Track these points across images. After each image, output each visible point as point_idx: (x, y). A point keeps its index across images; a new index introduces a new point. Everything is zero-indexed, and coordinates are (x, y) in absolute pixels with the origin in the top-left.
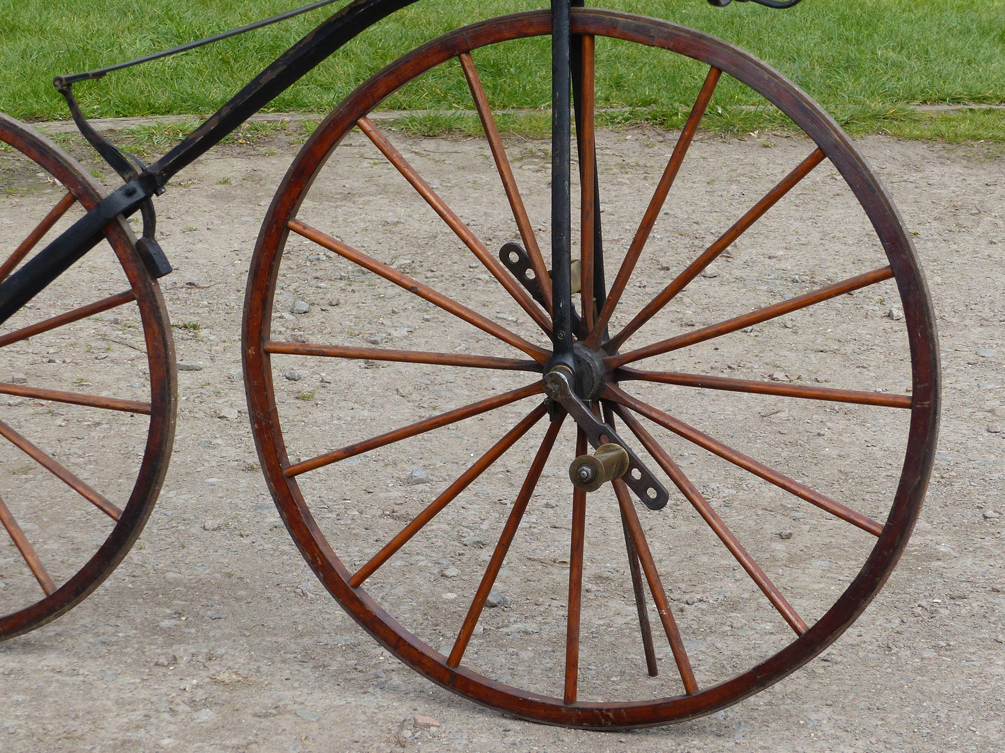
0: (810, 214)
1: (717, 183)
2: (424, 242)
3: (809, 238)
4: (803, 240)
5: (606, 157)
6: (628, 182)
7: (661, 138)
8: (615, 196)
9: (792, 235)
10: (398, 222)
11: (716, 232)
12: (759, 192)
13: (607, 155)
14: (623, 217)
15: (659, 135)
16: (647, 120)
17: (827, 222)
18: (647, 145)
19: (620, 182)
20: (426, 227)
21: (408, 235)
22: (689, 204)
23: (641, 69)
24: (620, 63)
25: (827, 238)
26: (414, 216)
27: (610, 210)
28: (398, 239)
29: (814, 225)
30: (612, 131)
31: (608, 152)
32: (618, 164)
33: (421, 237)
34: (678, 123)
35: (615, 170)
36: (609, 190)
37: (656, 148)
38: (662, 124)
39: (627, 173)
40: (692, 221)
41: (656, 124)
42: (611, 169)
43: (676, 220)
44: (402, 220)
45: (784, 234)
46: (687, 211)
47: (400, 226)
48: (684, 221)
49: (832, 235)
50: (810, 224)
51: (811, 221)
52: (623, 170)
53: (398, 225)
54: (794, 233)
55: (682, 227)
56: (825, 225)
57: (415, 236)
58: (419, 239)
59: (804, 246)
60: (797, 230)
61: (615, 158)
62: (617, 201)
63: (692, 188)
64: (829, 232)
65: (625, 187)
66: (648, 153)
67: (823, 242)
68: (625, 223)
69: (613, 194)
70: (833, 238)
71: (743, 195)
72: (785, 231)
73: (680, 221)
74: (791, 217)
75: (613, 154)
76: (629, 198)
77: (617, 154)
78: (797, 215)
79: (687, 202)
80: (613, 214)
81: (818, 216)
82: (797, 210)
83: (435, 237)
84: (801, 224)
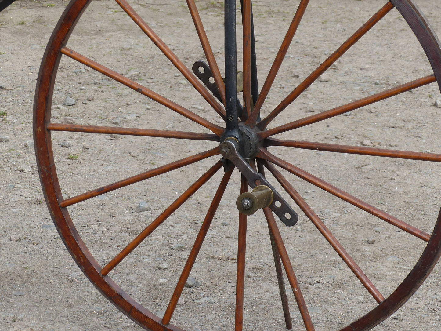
0: (386, 42)
1: (328, 23)
2: (146, 61)
3: (386, 57)
4: (382, 58)
5: (259, 7)
6: (273, 22)
8: (265, 31)
9: (375, 55)
10: (130, 48)
11: (328, 54)
12: (354, 28)
14: (270, 44)
17: (396, 47)
19: (268, 23)
20: (147, 51)
21: (136, 57)
22: (311, 36)
25: (396, 57)
26: (140, 45)
27: (262, 40)
28: (130, 59)
29: (389, 49)
31: (260, 4)
32: (266, 12)
33: (144, 57)
35: (265, 15)
36: (261, 28)
39: (272, 17)
40: (312, 47)
42: (263, 15)
43: (303, 46)
44: (132, 47)
45: (370, 55)
46: (309, 41)
47: (132, 51)
48: (308, 47)
49: (400, 55)
50: (386, 48)
51: (387, 46)
52: (270, 15)
53: (130, 50)
54: (376, 54)
55: (307, 50)
56: (395, 49)
57: (141, 57)
58: (143, 58)
59: (382, 62)
60: (378, 52)
61: (265, 8)
62: (266, 34)
63: (313, 26)
64: (398, 53)
65: (271, 26)
66: (286, 4)
67: (394, 59)
68: (271, 48)
69: (264, 30)
70: (400, 56)
71: (344, 30)
72: (370, 53)
73: (305, 47)
74: (374, 44)
75: (264, 5)
76: (273, 32)
77: (266, 5)
78: (378, 42)
79: (310, 35)
80: (263, 43)
81: (391, 43)
82: (378, 40)
83: (153, 57)
84: (380, 48)
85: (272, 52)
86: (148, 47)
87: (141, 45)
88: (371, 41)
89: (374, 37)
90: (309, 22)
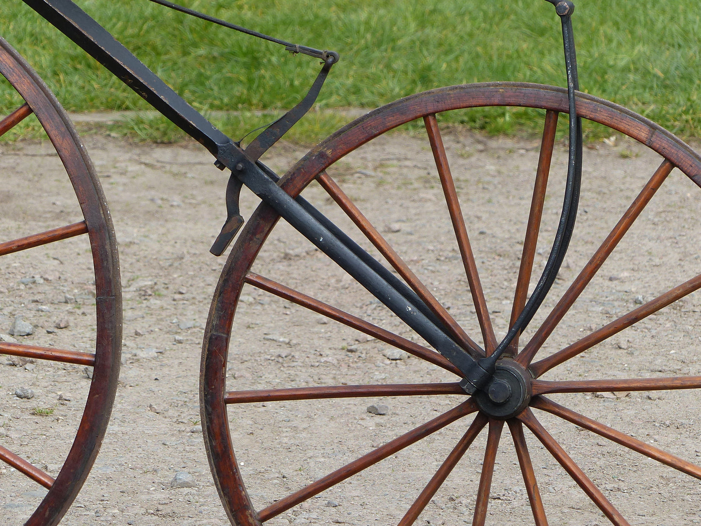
0: (671, 233)
1: (552, 199)
2: (168, 264)
3: (665, 259)
4: (657, 261)
5: (405, 171)
6: (433, 198)
7: (480, 147)
8: (416, 214)
9: (644, 256)
10: (131, 243)
11: (544, 253)
12: (607, 210)
13: (406, 167)
14: (425, 237)
15: (479, 142)
16: (462, 122)
17: (692, 242)
18: (462, 156)
19: (423, 198)
20: (168, 248)
21: (145, 257)
22: (512, 223)
23: (457, 59)
24: (427, 50)
25: (688, 258)
26: (152, 236)
27: (409, 229)
28: (134, 261)
29: (674, 245)
30: (414, 137)
31: (407, 163)
32: (420, 178)
33: (162, 258)
34: (506, 127)
35: (416, 185)
36: (408, 208)
37: (473, 159)
38: (482, 128)
39: (432, 187)
40: (514, 241)
41: (475, 128)
42: (411, 184)
43: (494, 240)
44: (136, 241)
45: (633, 255)
46: (509, 231)
47: (134, 248)
48: (505, 241)
49: (695, 256)
50: (669, 244)
51: (670, 240)
52: (427, 185)
53: (132, 246)
54: (647, 253)
55: (502, 247)
56: (688, 245)
57: (154, 257)
58: (160, 260)
59: (656, 267)
60: (650, 251)
61: (416, 171)
62: (418, 219)
63: (519, 205)
64: (692, 253)
65: (429, 204)
66: (463, 165)
67: (682, 263)
68: (427, 244)
69: (413, 211)
70: (696, 258)
71: (586, 212)
72: (634, 252)
73: (499, 241)
74: (645, 236)
75: (415, 166)
76: (433, 216)
77: (419, 165)
78: (654, 234)
79: (510, 221)
80: (410, 234)
81: (680, 235)
82: (654, 229)
83: (182, 258)
84: (657, 244)
85: (428, 250)
86: (168, 242)
87: (154, 237)
88: (639, 231)
89: (647, 224)
90: (511, 198)
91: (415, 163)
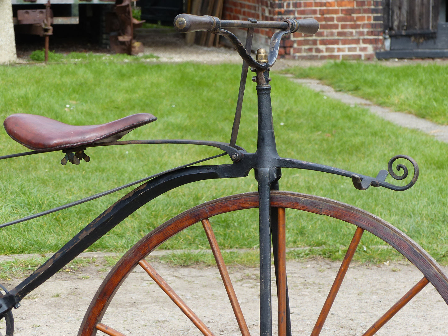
0: (422, 313)
1: (364, 294)
2: (182, 333)
3: (422, 329)
4: (418, 330)
5: (295, 279)
6: (308, 294)
7: (328, 266)
8: (301, 303)
9: (411, 327)
10: (165, 321)
11: (363, 326)
12: (390, 300)
13: (295, 277)
14: (305, 316)
15: (328, 264)
16: (320, 255)
17: (433, 318)
18: (320, 271)
19: (304, 294)
20: (183, 324)
21: (171, 329)
22: (346, 308)
23: (316, 223)
24: (303, 219)
25: (433, 328)
26: (175, 317)
27: (298, 312)
28: (165, 331)
29: (425, 320)
30: (298, 262)
31: (296, 275)
32: (302, 283)
33: (179, 330)
34: (340, 257)
35: (300, 287)
36: (297, 300)
37: (326, 273)
38: (329, 257)
39: (308, 288)
40: (348, 318)
41: (326, 258)
42: (298, 286)
43: (338, 318)
44: (168, 319)
45: (406, 326)
46: (345, 313)
47: (167, 323)
48: (344, 319)
49: (436, 327)
50: (422, 320)
51: (423, 318)
52: (305, 287)
53: (166, 323)
54: (412, 326)
55: (343, 323)
56: (431, 320)
57: (176, 329)
58: (178, 331)
59: (418, 334)
60: (414, 324)
61: (300, 279)
62: (302, 306)
63: (349, 297)
64: (434, 325)
65: (307, 297)
66: (321, 276)
67: (431, 331)
68: (307, 320)
69: (299, 301)
70: (437, 328)
71: (380, 301)
72: (406, 324)
73: (341, 319)
74: (410, 315)
75: (299, 277)
76: (309, 304)
77: (301, 276)
78: (414, 314)
79: (345, 307)
80: (299, 315)
81: (427, 315)
82: (414, 311)
83: (189, 330)
84: (416, 320)
85: (308, 324)
86: (183, 320)
87: (176, 317)
88: (407, 312)
89: (410, 308)
90: (344, 294)
91: (299, 275)
